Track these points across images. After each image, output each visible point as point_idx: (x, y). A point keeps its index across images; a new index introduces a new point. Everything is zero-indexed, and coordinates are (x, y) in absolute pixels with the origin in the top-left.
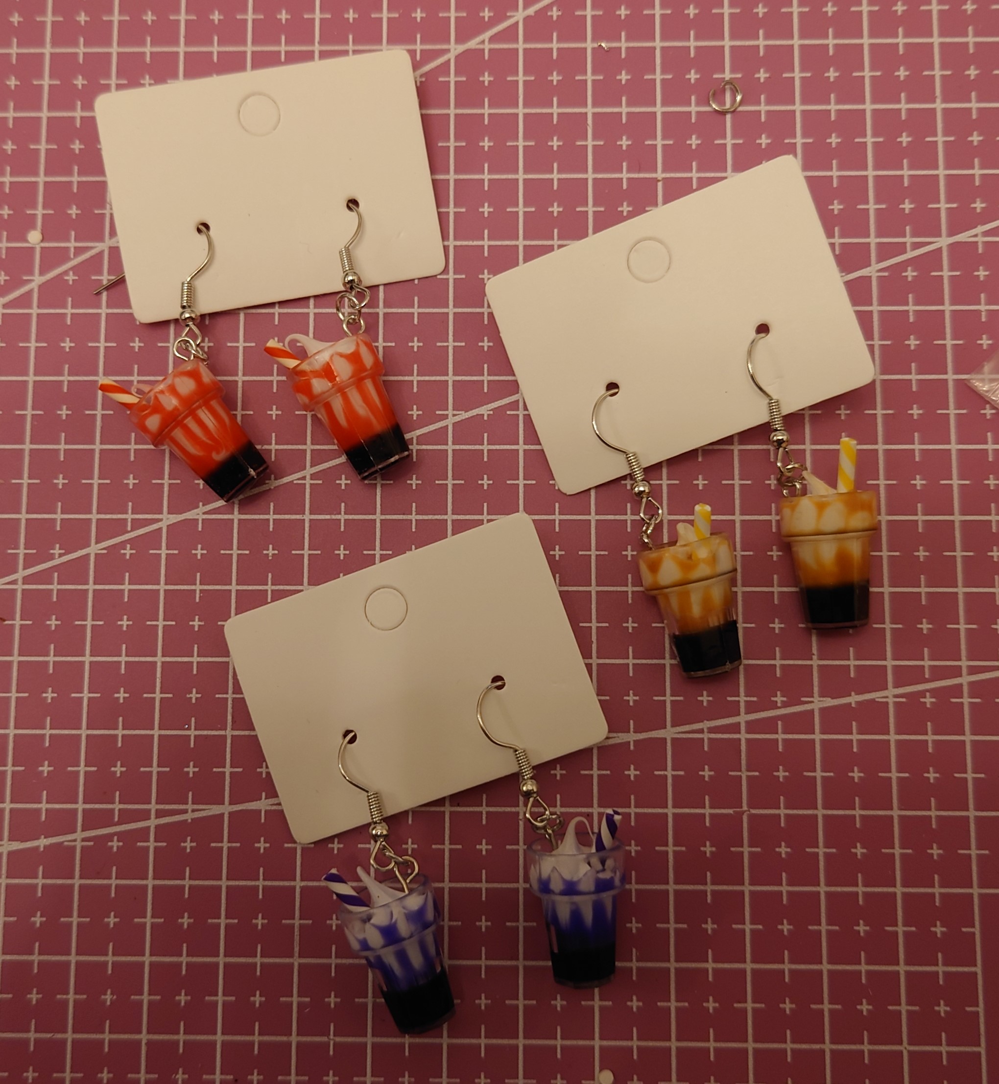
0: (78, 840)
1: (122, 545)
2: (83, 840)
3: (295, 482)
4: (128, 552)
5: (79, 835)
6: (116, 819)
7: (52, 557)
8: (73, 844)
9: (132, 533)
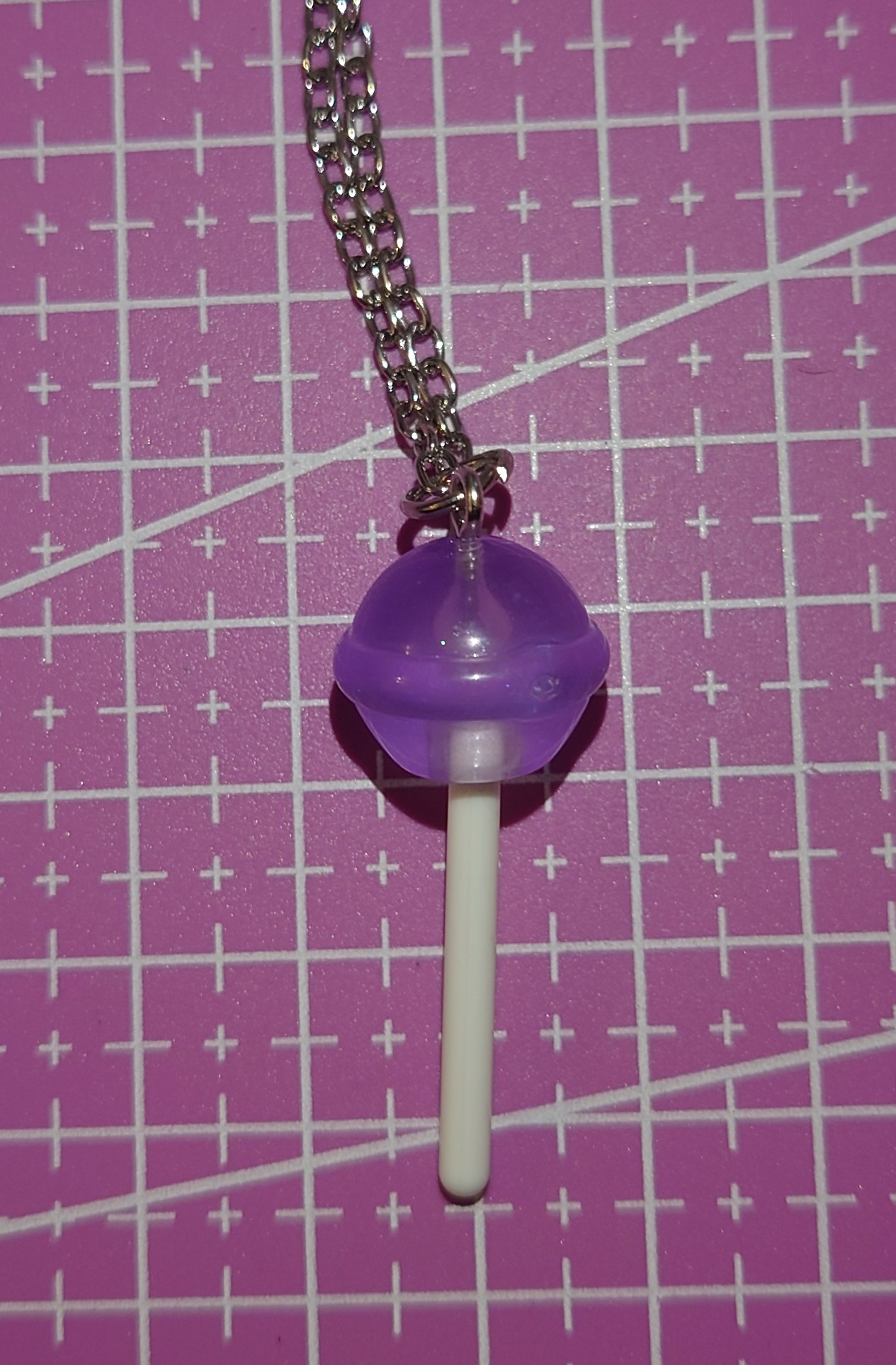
0: (139, 1209)
1: (196, 527)
2: (152, 1209)
3: (582, 365)
4: (209, 542)
5: (141, 1197)
6: (223, 1158)
7: (35, 563)
8: (128, 1217)
9: (214, 500)
